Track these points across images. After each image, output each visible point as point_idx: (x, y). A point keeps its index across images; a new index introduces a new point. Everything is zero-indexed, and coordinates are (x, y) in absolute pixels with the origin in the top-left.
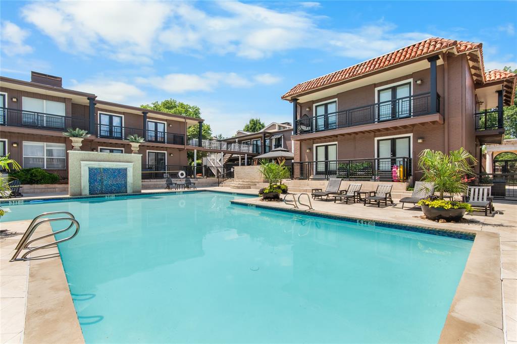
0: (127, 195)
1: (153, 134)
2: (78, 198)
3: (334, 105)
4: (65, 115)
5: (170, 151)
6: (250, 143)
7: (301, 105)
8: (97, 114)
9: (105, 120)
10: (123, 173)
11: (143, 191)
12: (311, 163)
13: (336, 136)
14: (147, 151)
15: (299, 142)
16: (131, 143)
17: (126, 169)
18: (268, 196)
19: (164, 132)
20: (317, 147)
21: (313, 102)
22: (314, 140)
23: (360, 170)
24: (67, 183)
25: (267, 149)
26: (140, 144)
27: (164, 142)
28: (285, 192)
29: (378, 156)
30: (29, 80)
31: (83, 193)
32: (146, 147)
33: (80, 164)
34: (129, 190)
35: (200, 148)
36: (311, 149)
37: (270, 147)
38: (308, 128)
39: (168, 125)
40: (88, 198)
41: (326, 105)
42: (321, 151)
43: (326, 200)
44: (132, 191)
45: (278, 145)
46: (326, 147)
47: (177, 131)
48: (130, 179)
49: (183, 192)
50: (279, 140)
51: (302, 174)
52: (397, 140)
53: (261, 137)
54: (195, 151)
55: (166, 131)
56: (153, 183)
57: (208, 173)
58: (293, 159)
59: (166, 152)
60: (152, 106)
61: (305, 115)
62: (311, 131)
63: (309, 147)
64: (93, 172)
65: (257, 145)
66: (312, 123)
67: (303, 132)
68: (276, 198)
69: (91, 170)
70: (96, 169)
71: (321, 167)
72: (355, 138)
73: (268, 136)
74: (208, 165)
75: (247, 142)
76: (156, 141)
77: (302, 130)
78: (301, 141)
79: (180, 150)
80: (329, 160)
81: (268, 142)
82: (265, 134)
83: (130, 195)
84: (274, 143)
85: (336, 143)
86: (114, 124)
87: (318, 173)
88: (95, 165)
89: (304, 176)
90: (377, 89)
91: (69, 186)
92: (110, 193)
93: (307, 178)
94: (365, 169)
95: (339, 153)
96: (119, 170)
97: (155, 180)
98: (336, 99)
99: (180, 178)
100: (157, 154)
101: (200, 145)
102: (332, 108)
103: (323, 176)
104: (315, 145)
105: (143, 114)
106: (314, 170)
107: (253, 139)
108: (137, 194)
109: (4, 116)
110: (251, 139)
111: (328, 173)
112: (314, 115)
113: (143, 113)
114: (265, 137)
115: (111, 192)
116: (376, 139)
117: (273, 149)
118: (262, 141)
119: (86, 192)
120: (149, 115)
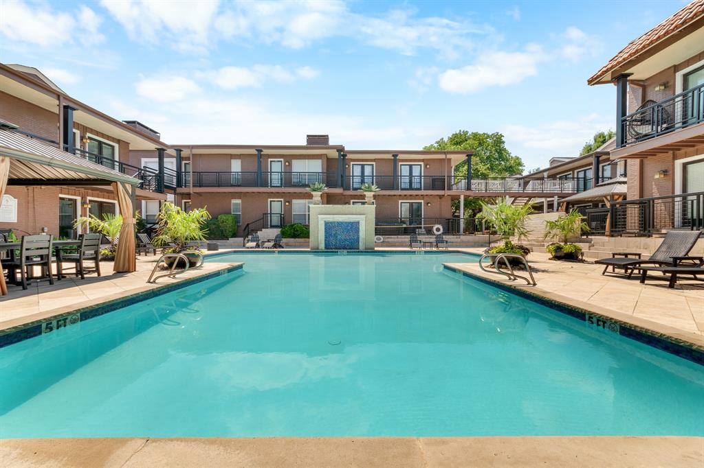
0: (359, 252)
1: (407, 180)
2: (316, 252)
4: (321, 171)
5: (427, 199)
6: (571, 176)
7: (636, 83)
8: (349, 166)
9: (357, 171)
10: (354, 226)
11: (376, 249)
14: (400, 201)
15: (638, 160)
16: (365, 193)
17: (358, 223)
19: (421, 176)
20: (685, 165)
21: (677, 68)
22: (676, 151)
24: (308, 237)
26: (373, 193)
27: (420, 189)
30: (304, 143)
31: (320, 248)
32: (398, 197)
33: (318, 218)
34: (362, 247)
35: (468, 193)
36: (668, 172)
38: (651, 129)
39: (426, 166)
40: (323, 252)
44: (364, 247)
47: (436, 173)
48: (362, 234)
49: (425, 252)
53: (592, 163)
54: (463, 197)
55: (423, 175)
56: (400, 240)
59: (422, 201)
60: (436, 145)
61: (650, 100)
63: (663, 167)
64: (329, 227)
65: (585, 178)
67: (641, 138)
69: (326, 223)
70: (331, 223)
75: (566, 176)
76: (411, 188)
77: (638, 134)
78: (642, 157)
79: (441, 197)
82: (598, 157)
83: (361, 252)
86: (366, 174)
88: (330, 218)
91: (310, 240)
92: (343, 249)
96: (352, 223)
97: (403, 237)
99: (435, 235)
100: (411, 204)
101: (469, 188)
104: (678, 162)
105: (393, 158)
107: (577, 168)
108: (370, 251)
109: (282, 179)
110: (573, 170)
113: (393, 156)
114: (598, 163)
115: (345, 248)
118: (594, 170)
119: (322, 246)
120: (400, 157)
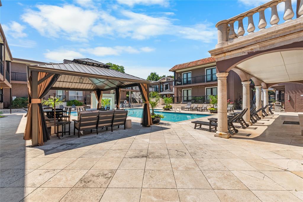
3: (190, 73)
6: (153, 87)
7: (177, 73)
12: (181, 97)
13: (191, 86)
15: (176, 88)
18: (166, 109)
20: (184, 90)
21: (182, 72)
22: (182, 88)
23: (200, 100)
25: (161, 90)
28: (171, 108)
29: (207, 95)
35: (132, 90)
36: (181, 91)
37: (163, 89)
38: (180, 83)
41: (187, 74)
42: (185, 92)
43: (186, 110)
45: (167, 88)
46: (187, 90)
48: (111, 104)
50: (167, 86)
51: (178, 101)
52: (213, 89)
53: (158, 84)
54: (130, 91)
57: (134, 101)
58: (174, 94)
61: (179, 77)
62: (181, 84)
65: (156, 88)
66: (182, 81)
67: (178, 85)
68: (169, 110)
71: (185, 99)
72: (198, 87)
73: (162, 84)
74: (134, 98)
75: (151, 86)
77: (178, 83)
78: (177, 88)
79: (123, 91)
80: (189, 96)
81: (162, 86)
82: (160, 83)
84: (164, 87)
85: (191, 89)
87: (184, 101)
89: (178, 102)
90: (206, 69)
93: (180, 103)
94: (202, 99)
95: (192, 93)
98: (191, 72)
99: (125, 103)
102: (190, 75)
103: (186, 102)
104: (183, 90)
106: (183, 100)
110: (153, 85)
111: (188, 101)
112: (182, 78)
114: (160, 84)
116: (206, 88)
117: (164, 90)
118: (159, 86)
